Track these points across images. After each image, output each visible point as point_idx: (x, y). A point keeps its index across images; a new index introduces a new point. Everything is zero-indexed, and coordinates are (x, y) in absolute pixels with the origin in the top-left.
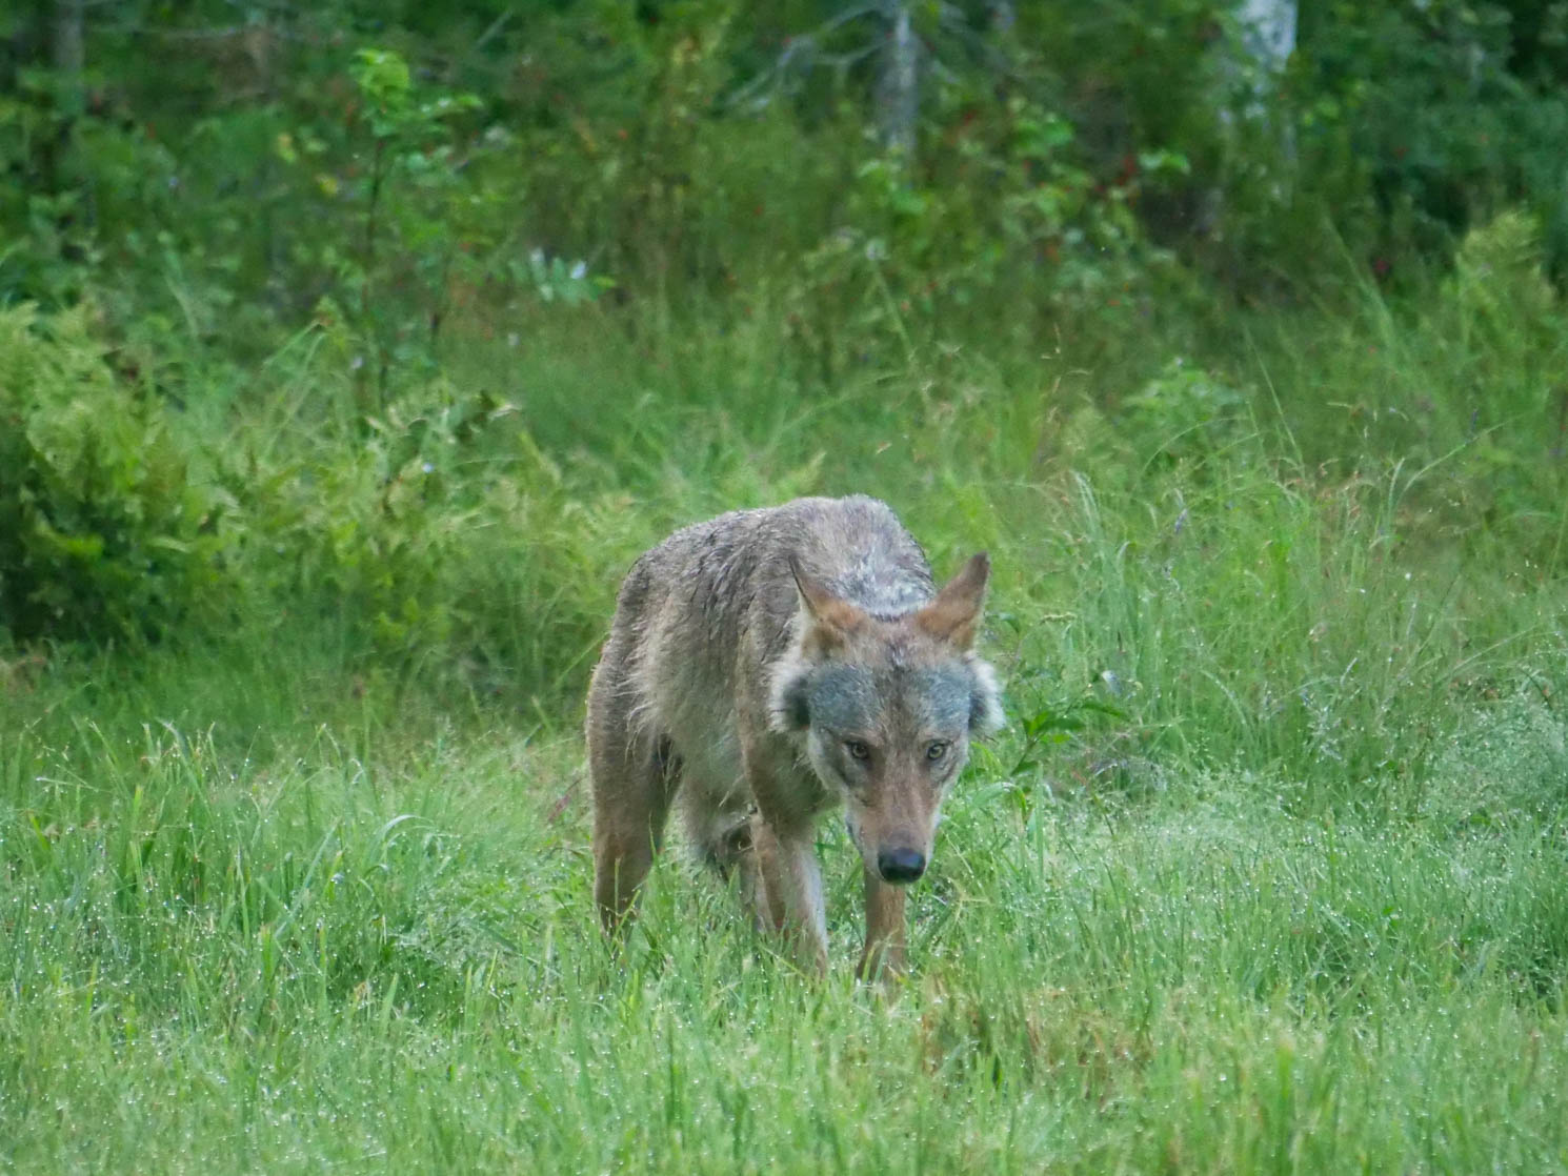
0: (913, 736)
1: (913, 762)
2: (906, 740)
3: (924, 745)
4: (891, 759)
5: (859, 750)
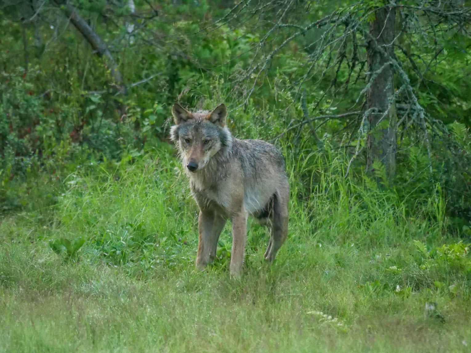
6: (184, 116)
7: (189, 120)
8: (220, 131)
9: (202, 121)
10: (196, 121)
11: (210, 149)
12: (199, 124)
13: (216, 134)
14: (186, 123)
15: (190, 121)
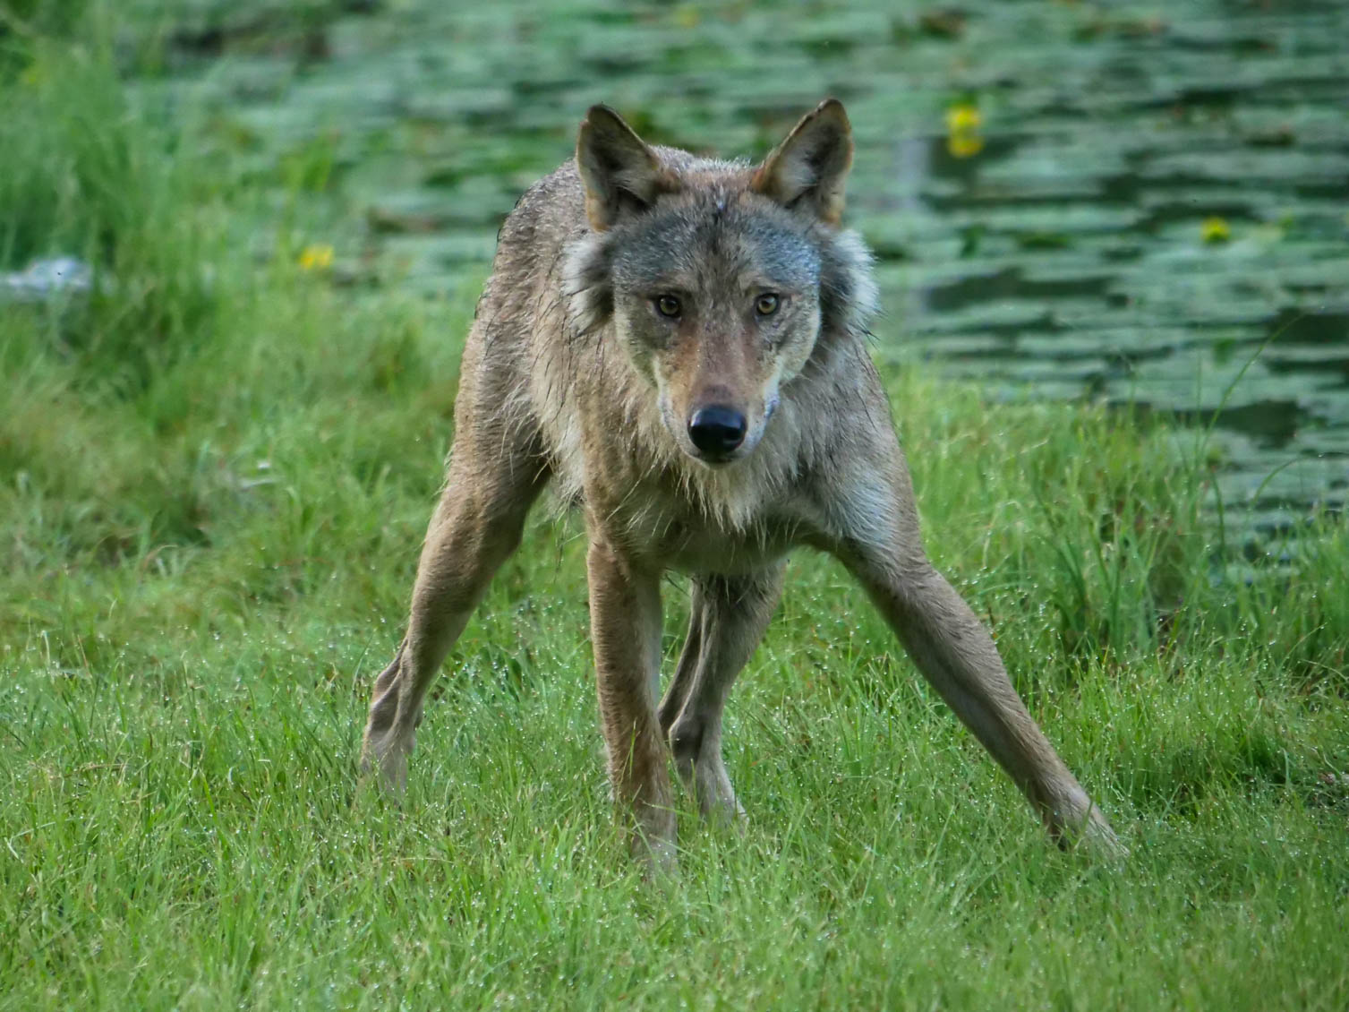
0: (733, 281)
1: (734, 315)
2: (726, 286)
3: (747, 292)
4: (706, 312)
5: (669, 305)
6: (635, 179)
7: (661, 200)
8: (824, 249)
9: (732, 199)
10: (701, 202)
11: (782, 343)
12: (718, 215)
13: (805, 269)
14: (647, 219)
15: (671, 206)
